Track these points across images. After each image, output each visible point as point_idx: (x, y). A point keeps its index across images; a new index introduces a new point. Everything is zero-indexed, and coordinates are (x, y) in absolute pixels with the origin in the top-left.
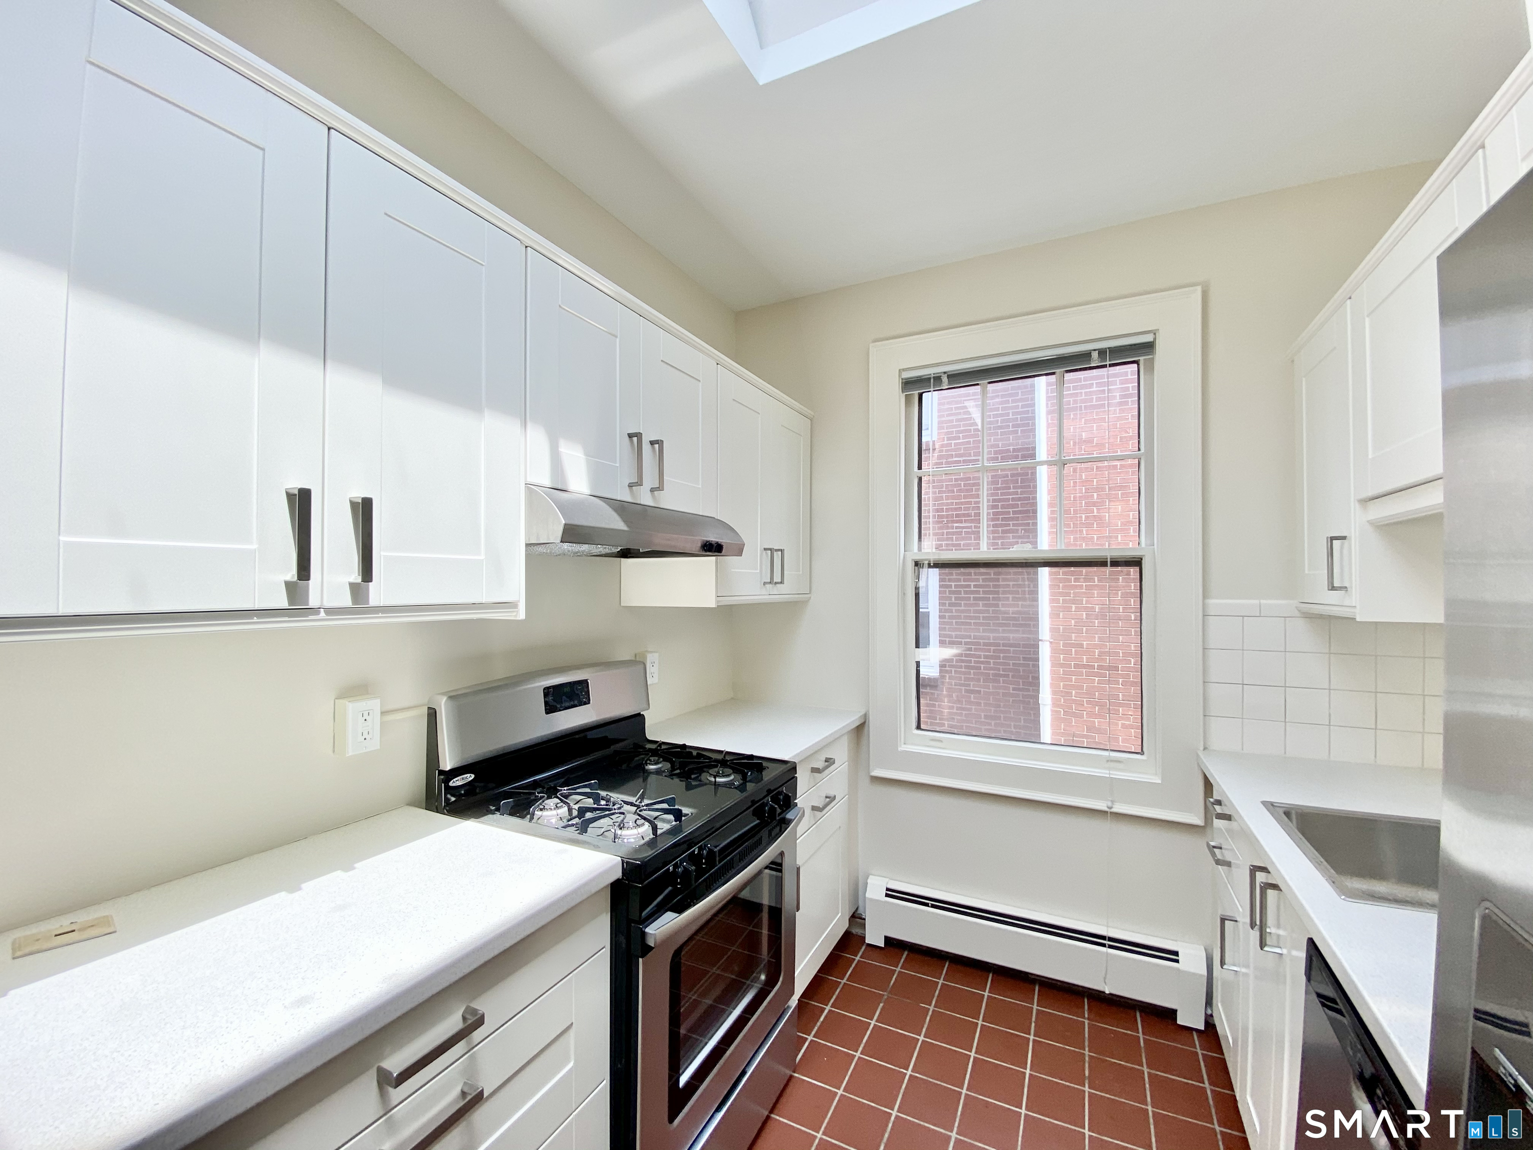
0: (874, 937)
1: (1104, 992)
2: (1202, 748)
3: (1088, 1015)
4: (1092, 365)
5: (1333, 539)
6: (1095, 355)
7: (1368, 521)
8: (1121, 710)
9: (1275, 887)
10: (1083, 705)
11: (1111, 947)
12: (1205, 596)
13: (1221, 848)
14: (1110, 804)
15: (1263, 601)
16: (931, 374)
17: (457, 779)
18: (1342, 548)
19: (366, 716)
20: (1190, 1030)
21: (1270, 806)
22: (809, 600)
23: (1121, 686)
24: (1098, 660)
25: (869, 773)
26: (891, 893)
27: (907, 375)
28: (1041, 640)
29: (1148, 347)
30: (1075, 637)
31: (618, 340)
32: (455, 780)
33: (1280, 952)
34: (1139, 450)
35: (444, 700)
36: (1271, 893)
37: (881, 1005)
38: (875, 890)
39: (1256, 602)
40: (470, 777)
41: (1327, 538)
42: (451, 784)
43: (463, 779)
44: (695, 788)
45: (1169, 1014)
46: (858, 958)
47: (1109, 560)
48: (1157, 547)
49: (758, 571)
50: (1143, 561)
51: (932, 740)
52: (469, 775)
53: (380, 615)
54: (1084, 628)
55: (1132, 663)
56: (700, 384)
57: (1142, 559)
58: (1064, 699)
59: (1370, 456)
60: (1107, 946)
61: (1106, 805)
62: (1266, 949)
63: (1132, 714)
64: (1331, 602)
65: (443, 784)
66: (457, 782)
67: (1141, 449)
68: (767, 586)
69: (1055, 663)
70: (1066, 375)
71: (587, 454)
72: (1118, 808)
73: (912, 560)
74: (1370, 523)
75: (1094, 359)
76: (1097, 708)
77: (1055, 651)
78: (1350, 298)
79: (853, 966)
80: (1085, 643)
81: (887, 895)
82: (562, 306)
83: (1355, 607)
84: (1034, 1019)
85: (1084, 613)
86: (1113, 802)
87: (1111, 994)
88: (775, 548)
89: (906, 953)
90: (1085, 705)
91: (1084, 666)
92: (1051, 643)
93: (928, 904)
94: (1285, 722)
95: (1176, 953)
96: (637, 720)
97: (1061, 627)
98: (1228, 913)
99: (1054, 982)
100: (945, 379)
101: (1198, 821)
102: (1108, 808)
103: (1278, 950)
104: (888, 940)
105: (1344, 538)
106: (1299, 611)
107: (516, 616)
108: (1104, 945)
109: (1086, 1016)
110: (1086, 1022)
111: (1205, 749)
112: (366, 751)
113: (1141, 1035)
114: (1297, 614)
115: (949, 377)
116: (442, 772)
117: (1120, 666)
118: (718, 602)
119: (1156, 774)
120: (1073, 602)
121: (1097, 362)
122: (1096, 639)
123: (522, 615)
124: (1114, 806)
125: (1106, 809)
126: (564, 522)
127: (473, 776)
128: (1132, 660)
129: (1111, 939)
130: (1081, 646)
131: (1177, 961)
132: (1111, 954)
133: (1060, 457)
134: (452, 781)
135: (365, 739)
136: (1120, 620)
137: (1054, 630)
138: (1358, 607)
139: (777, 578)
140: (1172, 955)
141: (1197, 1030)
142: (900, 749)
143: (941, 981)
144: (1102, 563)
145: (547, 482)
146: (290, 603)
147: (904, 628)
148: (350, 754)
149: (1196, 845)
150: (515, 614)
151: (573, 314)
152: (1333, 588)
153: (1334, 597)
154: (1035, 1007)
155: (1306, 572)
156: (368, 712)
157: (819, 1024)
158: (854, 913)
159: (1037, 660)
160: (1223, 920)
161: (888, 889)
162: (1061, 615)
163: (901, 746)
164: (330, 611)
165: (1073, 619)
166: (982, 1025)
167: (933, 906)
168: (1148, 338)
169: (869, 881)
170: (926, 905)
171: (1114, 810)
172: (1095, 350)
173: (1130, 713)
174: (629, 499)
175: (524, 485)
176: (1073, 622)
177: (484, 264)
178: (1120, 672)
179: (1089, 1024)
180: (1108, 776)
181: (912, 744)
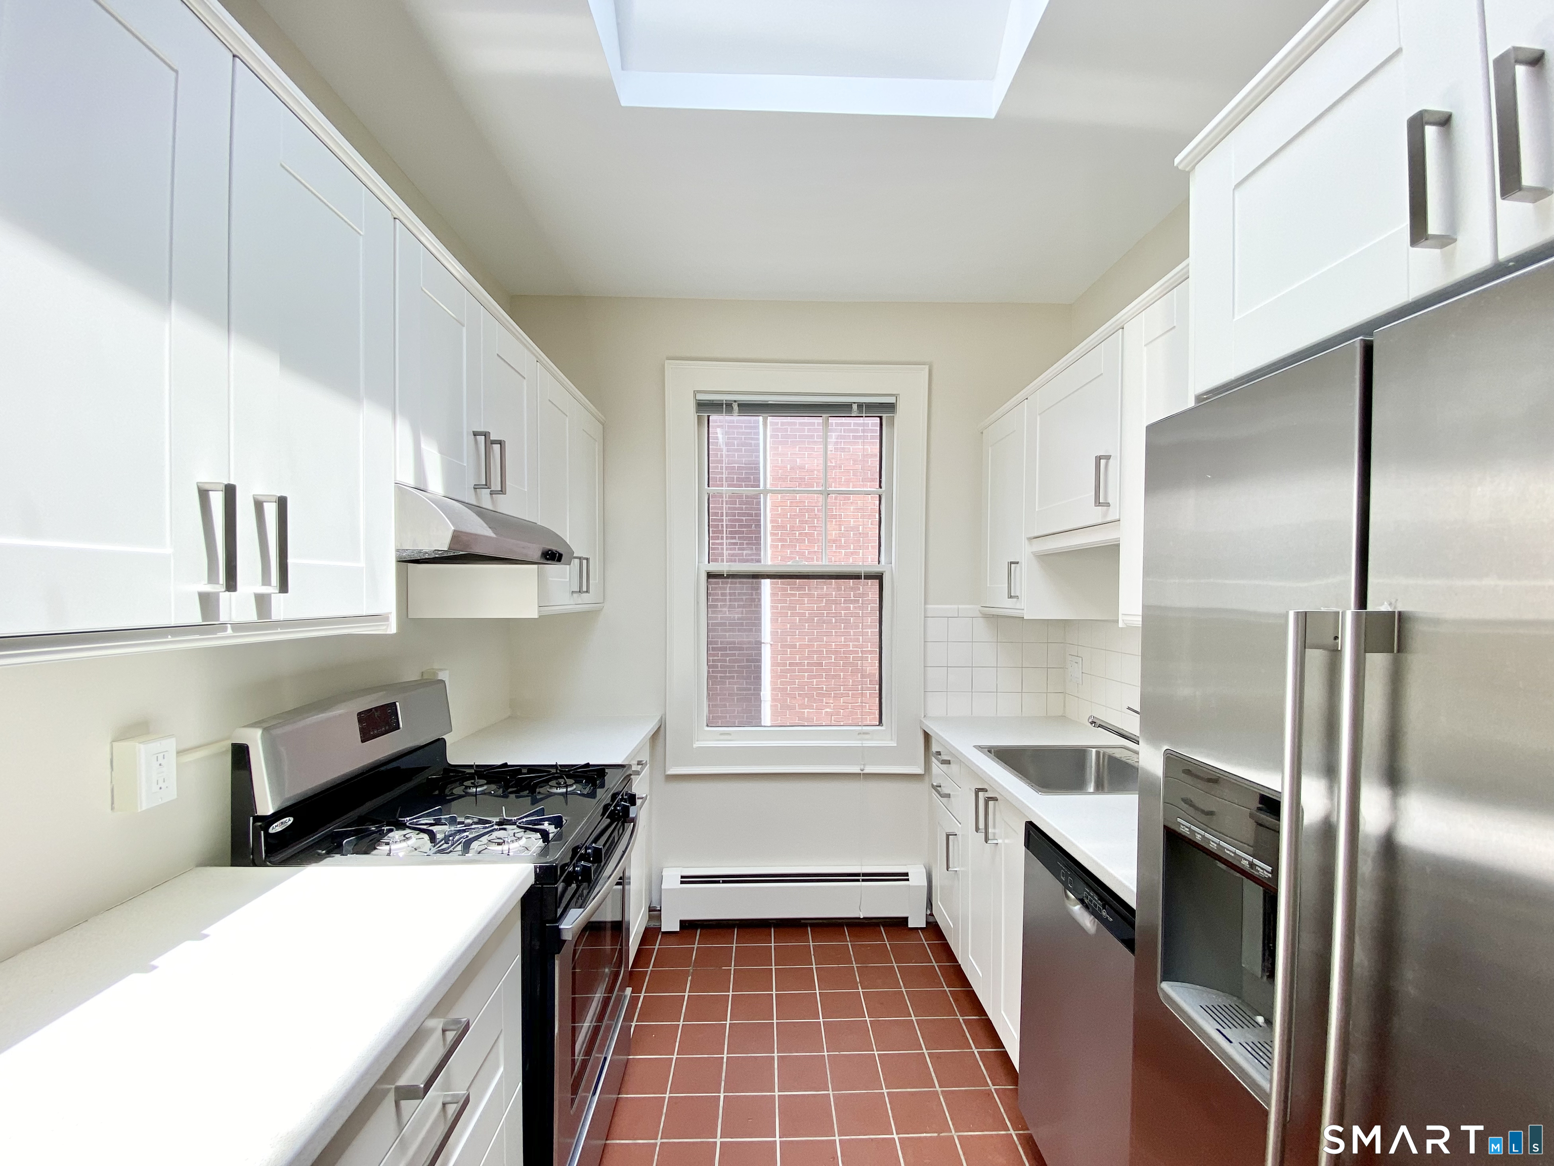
0: (670, 924)
1: (859, 918)
2: (923, 716)
3: (849, 939)
4: (852, 415)
5: (1012, 563)
6: (855, 407)
7: (1032, 552)
8: (824, 700)
9: (995, 799)
10: (796, 697)
11: (863, 880)
12: (925, 603)
13: (940, 786)
14: (862, 767)
15: (960, 606)
16: (723, 400)
17: (276, 824)
18: (1015, 568)
19: (161, 760)
20: (917, 929)
21: (980, 748)
22: (602, 609)
23: (824, 679)
24: (808, 658)
25: (665, 772)
26: (686, 880)
27: (701, 397)
28: (764, 643)
29: (890, 407)
30: (790, 639)
31: (464, 329)
32: (274, 825)
33: (997, 842)
34: (880, 487)
35: (258, 733)
36: (991, 803)
37: (690, 978)
38: (671, 880)
39: (956, 606)
40: (289, 821)
41: (1008, 562)
42: (271, 831)
43: (282, 823)
44: (541, 801)
45: (902, 922)
46: (657, 947)
47: (863, 575)
48: (895, 566)
49: (568, 580)
50: (884, 576)
51: (721, 734)
52: (288, 819)
53: (279, 630)
54: (797, 631)
55: (833, 659)
56: (525, 382)
57: (883, 574)
58: (781, 694)
59: (1037, 510)
60: (861, 880)
61: (859, 768)
62: (989, 842)
63: (832, 702)
64: (1006, 606)
65: (262, 832)
66: (276, 828)
67: (882, 487)
68: (575, 595)
69: (774, 664)
70: (830, 418)
71: (441, 452)
72: (869, 770)
73: (706, 571)
74: (1034, 553)
75: (854, 411)
76: (806, 699)
77: (774, 652)
78: (1027, 399)
79: (655, 954)
80: (798, 643)
81: (682, 882)
82: (424, 289)
83: (1023, 609)
84: (812, 953)
85: (798, 618)
86: (864, 765)
87: (864, 918)
88: (584, 557)
89: (699, 931)
90: (797, 697)
91: (797, 664)
92: (771, 645)
93: (720, 881)
94: (972, 692)
95: (907, 874)
96: (439, 745)
97: (779, 630)
98: (949, 831)
99: (821, 921)
100: (735, 406)
101: (920, 770)
102: (861, 770)
103: (996, 842)
104: (682, 923)
105: (1017, 563)
106: (981, 613)
107: (386, 629)
108: (858, 880)
109: (848, 939)
110: (849, 944)
111: (925, 716)
112: (162, 802)
113: (887, 942)
114: (980, 615)
115: (739, 405)
116: (258, 819)
117: (824, 662)
118: (539, 611)
119: (892, 740)
120: (789, 608)
121: (856, 413)
122: (807, 640)
123: (392, 628)
124: (865, 769)
125: (860, 772)
126: (453, 528)
127: (292, 819)
128: (833, 656)
129: (864, 875)
130: (794, 646)
131: (908, 880)
132: (864, 886)
133: (826, 488)
134: (272, 827)
135: (160, 788)
136: (825, 623)
137: (774, 633)
138: (1025, 609)
139: (585, 589)
140: (904, 877)
141: (921, 929)
142: (695, 746)
143: (734, 945)
144: (857, 577)
145: (412, 483)
146: (204, 619)
147: (698, 634)
148: (144, 809)
149: (922, 788)
150: (385, 627)
151: (432, 298)
152: (1011, 597)
153: (1010, 603)
154: (811, 944)
155: (988, 585)
156: (162, 754)
157: (638, 1010)
158: (649, 907)
159: (759, 661)
160: (948, 836)
161: (682, 877)
162: (779, 619)
163: (695, 743)
164: (238, 627)
165: (789, 623)
166: (775, 968)
167: (724, 882)
168: (891, 400)
169: (664, 874)
170: (718, 882)
171: (865, 772)
172: (854, 403)
173: (831, 702)
174: (491, 508)
175: (393, 485)
176: (788, 625)
177: (362, 233)
178: (824, 667)
179: (851, 945)
180: (861, 745)
181: (704, 740)
